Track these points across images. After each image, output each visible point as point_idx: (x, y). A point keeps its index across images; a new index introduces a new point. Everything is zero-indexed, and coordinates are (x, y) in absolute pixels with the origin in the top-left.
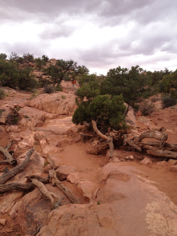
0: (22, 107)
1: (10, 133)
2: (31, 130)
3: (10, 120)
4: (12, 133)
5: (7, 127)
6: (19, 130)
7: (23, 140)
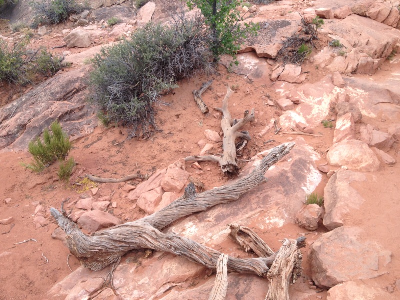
0: (341, 16)
1: (278, 83)
2: (333, 82)
3: (290, 49)
4: (283, 85)
5: (276, 67)
6: (303, 78)
7: (299, 109)
